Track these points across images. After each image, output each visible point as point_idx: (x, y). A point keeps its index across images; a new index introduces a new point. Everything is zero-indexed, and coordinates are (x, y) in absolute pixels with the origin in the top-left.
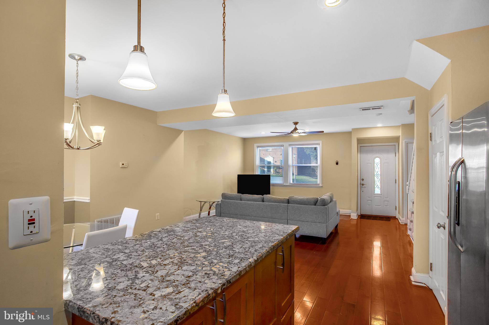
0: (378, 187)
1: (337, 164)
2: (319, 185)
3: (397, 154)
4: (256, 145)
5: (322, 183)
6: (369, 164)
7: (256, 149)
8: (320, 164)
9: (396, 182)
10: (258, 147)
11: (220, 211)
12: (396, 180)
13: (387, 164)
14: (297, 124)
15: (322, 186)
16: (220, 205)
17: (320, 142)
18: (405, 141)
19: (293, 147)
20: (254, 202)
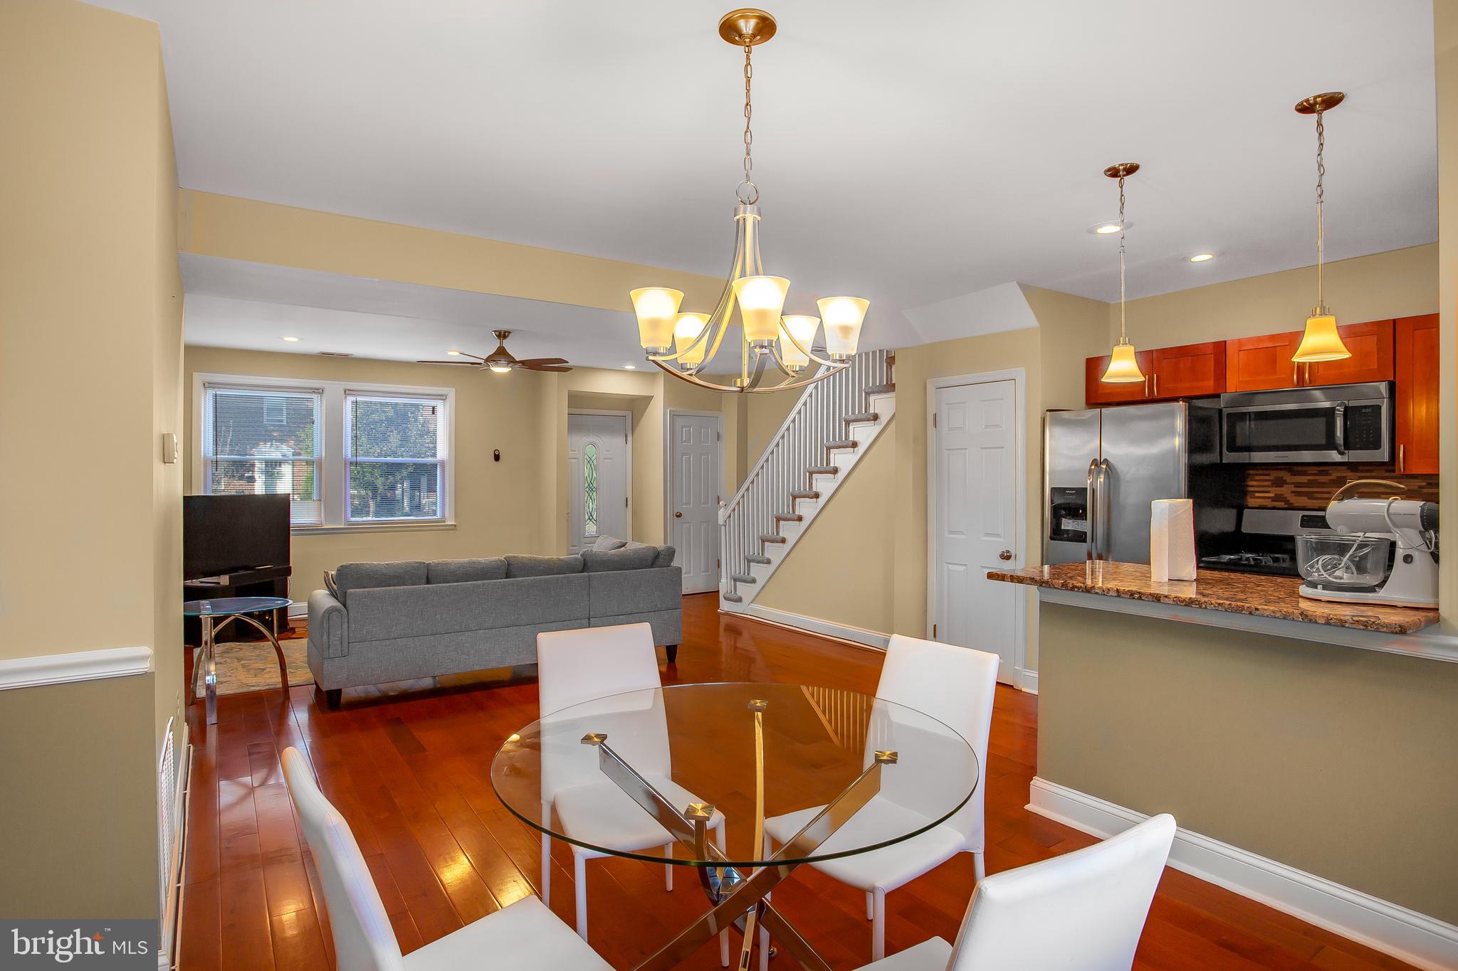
0: (591, 518)
1: (497, 458)
2: (444, 522)
3: (630, 439)
5: (456, 516)
6: (573, 460)
8: (449, 455)
9: (627, 505)
12: (627, 498)
13: (611, 460)
14: (505, 337)
15: (455, 526)
17: (451, 392)
18: (669, 410)
19: (359, 399)
20: (484, 581)
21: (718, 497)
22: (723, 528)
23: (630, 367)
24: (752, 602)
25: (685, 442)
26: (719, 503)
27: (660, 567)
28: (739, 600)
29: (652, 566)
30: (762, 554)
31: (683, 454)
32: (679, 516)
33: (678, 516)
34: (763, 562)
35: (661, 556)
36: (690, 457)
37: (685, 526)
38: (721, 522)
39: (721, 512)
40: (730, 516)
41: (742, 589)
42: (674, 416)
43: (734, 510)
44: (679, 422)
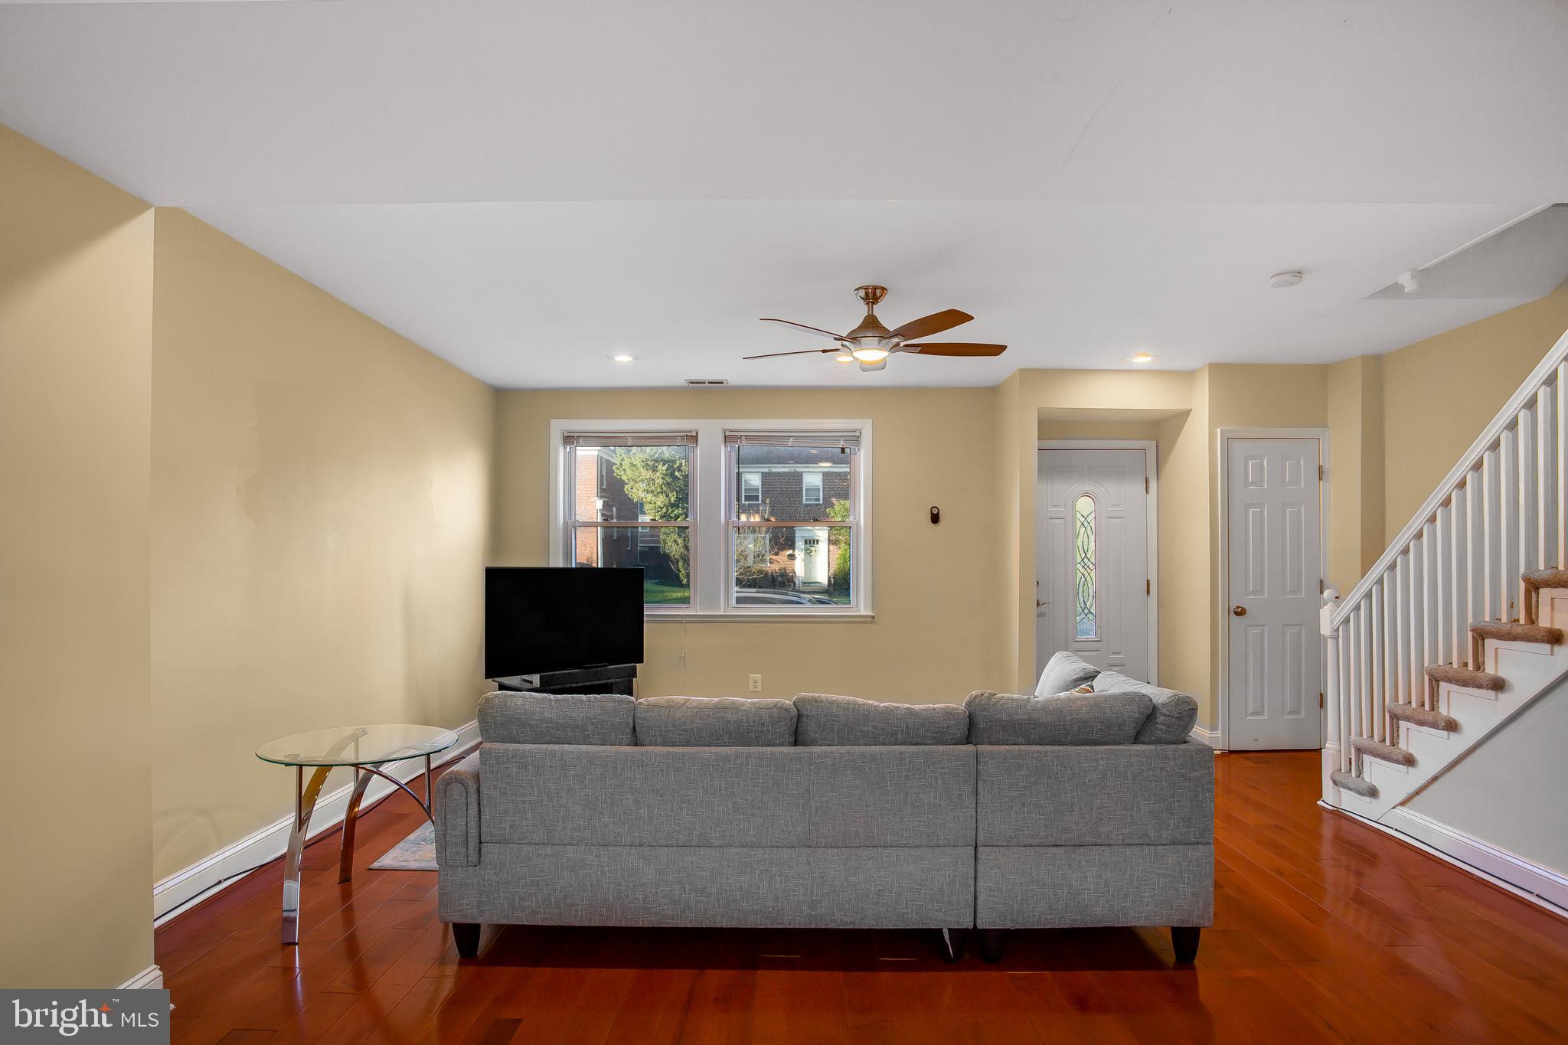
0: (1086, 611)
1: (935, 519)
2: (858, 611)
3: (1153, 485)
4: (558, 427)
6: (1057, 521)
7: (561, 449)
8: (866, 518)
9: (1148, 592)
10: (569, 439)
11: (473, 824)
12: (1148, 581)
13: (1118, 521)
15: (873, 617)
16: (472, 788)
17: (867, 426)
18: (1221, 430)
20: (742, 750)
21: (1321, 581)
22: (1330, 643)
23: (1142, 360)
24: (1403, 804)
25: (1252, 484)
26: (1322, 592)
27: (1158, 741)
28: (1373, 793)
29: (1136, 740)
30: (1433, 708)
31: (1248, 506)
32: (1240, 612)
33: (1237, 614)
34: (1434, 725)
35: (1161, 719)
36: (1262, 512)
37: (1253, 631)
38: (1326, 629)
39: (1325, 613)
40: (1347, 621)
41: (1376, 771)
42: (1228, 441)
43: (1357, 608)
44: (1238, 448)
